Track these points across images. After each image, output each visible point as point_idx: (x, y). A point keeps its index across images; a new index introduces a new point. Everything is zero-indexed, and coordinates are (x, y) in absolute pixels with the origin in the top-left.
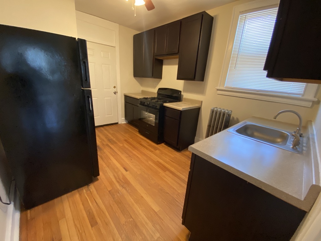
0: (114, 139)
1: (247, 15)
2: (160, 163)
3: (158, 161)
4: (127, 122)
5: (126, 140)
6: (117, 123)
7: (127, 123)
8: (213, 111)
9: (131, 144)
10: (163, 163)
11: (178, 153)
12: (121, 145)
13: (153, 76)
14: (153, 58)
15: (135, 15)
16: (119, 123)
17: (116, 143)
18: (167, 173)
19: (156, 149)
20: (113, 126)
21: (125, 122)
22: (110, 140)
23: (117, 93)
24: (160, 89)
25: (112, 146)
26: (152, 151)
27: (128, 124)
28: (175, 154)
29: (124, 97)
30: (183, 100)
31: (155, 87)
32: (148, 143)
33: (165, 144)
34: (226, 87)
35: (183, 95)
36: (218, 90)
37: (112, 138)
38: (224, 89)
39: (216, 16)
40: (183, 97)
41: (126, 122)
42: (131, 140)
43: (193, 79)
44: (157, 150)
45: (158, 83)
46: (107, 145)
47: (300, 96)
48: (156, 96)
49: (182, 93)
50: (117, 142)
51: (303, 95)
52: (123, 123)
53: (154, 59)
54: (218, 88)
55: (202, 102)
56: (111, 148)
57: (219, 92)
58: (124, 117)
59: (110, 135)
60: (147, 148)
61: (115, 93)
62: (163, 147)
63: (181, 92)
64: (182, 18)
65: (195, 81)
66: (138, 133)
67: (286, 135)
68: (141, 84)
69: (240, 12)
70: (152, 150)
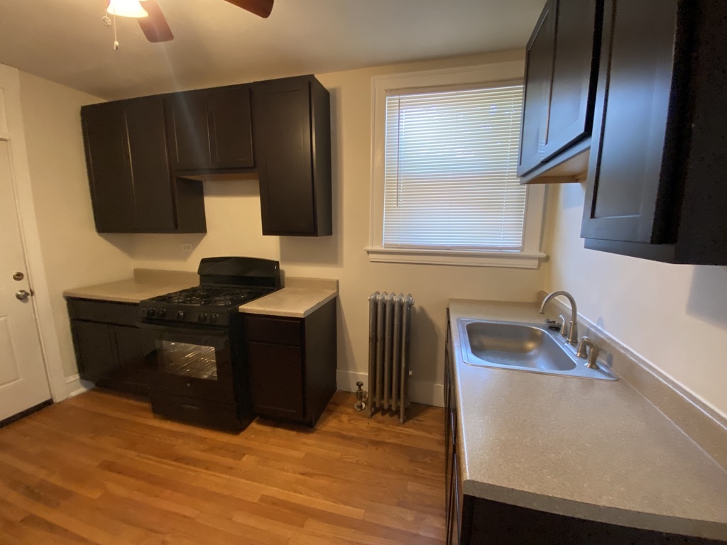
0: (55, 480)
1: (403, 99)
2: (275, 502)
3: (264, 499)
4: (93, 385)
5: (109, 467)
6: (49, 403)
7: (94, 390)
8: (375, 304)
9: (135, 474)
10: (282, 498)
11: (311, 435)
12: (96, 495)
13: (176, 226)
14: (171, 178)
15: (117, 43)
16: (57, 399)
17: (66, 495)
18: (311, 524)
19: (238, 453)
20: (30, 422)
21: (82, 390)
22: (35, 492)
23: (32, 293)
24: (204, 261)
25: (54, 517)
26: (229, 470)
27: (96, 394)
28: (304, 443)
29: (65, 302)
30: (286, 284)
31: (185, 256)
32: (202, 440)
33: (260, 422)
34: (386, 246)
35: (283, 272)
36: (369, 252)
37: (42, 474)
38: (383, 249)
39: (334, 90)
40: (284, 276)
41: (85, 386)
42: (132, 454)
43: (311, 231)
44: (244, 455)
45: (195, 244)
46: (31, 520)
47: (518, 252)
48: (196, 283)
49: (282, 267)
50: (71, 487)
51: (522, 249)
52: (74, 394)
53: (175, 179)
54: (370, 248)
55: (338, 281)
56: (51, 527)
57: (372, 257)
58: (76, 370)
59: (28, 468)
60: (208, 466)
61: (23, 297)
62: (259, 437)
63: (277, 263)
64: (252, 81)
65: (317, 236)
66: (150, 415)
67: (539, 333)
68: (130, 251)
69: (386, 91)
70: (229, 461)
